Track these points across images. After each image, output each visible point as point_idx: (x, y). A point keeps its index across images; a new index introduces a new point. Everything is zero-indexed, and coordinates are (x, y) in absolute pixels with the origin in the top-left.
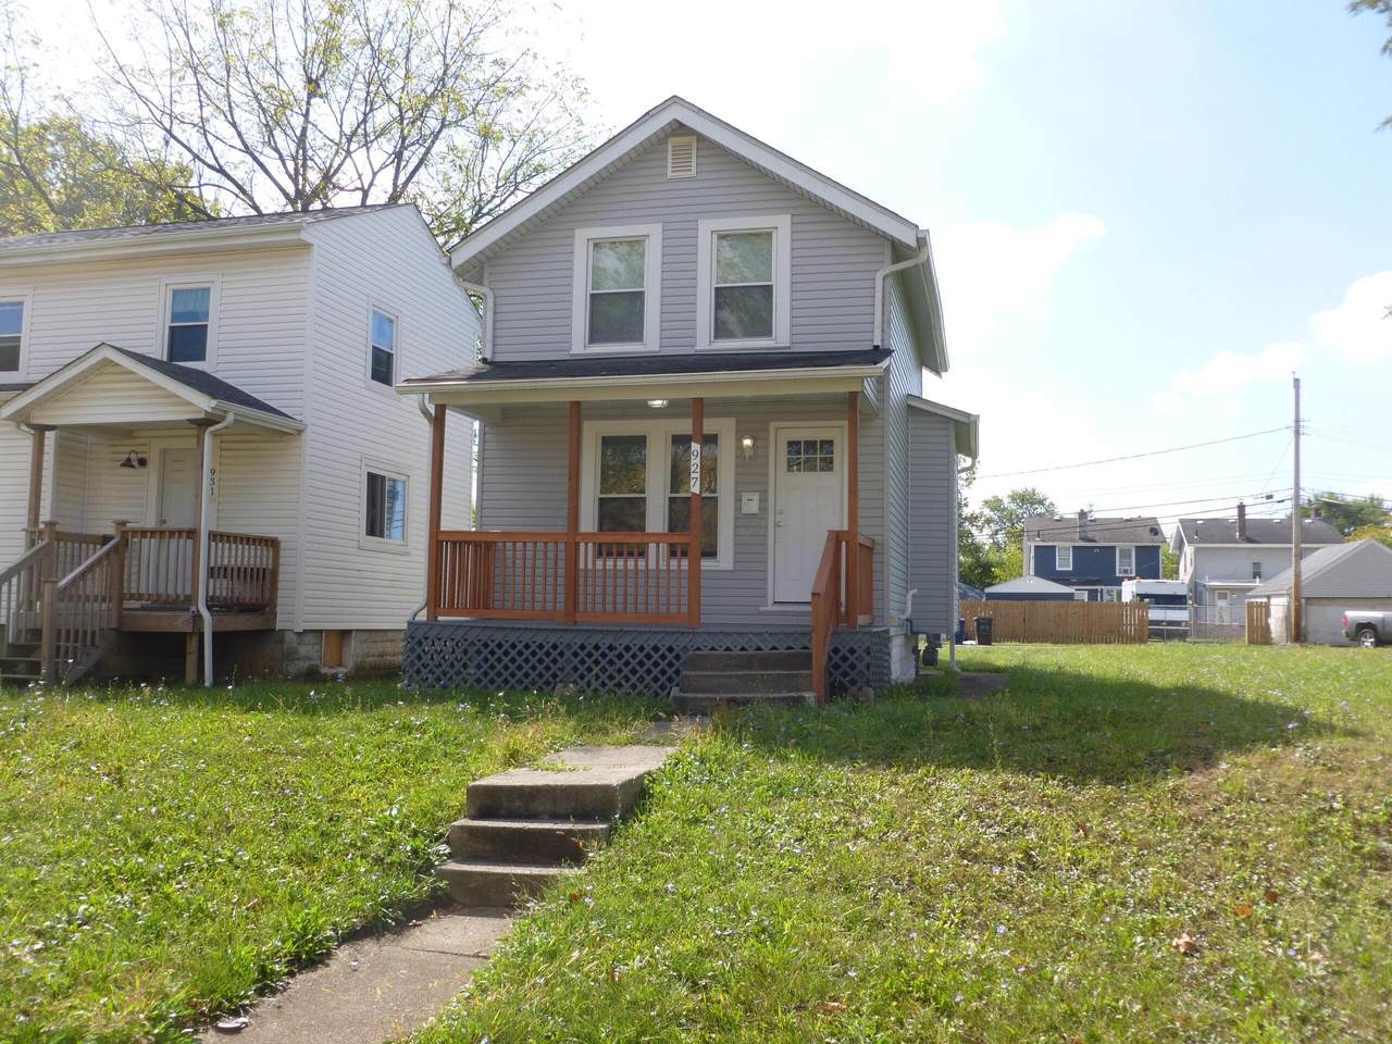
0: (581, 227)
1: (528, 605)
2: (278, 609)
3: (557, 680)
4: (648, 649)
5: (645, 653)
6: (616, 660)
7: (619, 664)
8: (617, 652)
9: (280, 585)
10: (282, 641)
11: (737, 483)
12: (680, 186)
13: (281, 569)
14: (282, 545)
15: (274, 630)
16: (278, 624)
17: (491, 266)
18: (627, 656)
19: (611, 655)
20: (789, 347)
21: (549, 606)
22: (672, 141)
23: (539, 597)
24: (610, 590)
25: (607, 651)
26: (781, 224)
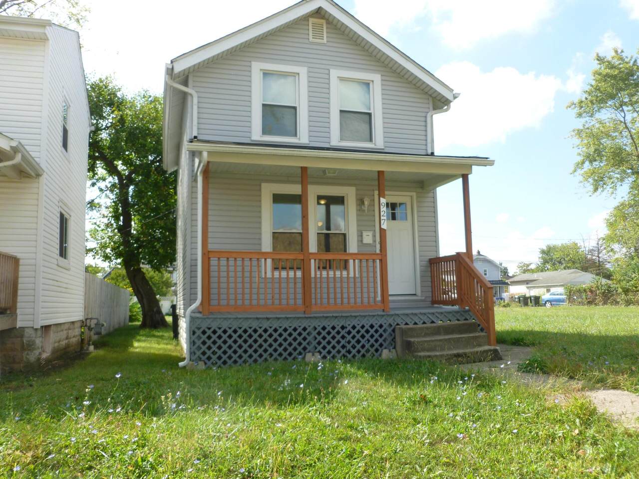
0: (254, 61)
1: (277, 302)
2: (18, 311)
3: (306, 351)
4: (367, 327)
5: (365, 329)
6: (346, 335)
7: (349, 337)
8: (347, 330)
9: (20, 292)
10: (22, 336)
11: (358, 226)
12: (315, 47)
13: (20, 280)
14: (21, 262)
15: (16, 328)
16: (18, 322)
17: (194, 76)
18: (354, 332)
19: (343, 332)
20: (383, 149)
21: (292, 302)
22: (311, 20)
23: (284, 296)
24: (332, 290)
25: (340, 330)
26: (376, 78)
